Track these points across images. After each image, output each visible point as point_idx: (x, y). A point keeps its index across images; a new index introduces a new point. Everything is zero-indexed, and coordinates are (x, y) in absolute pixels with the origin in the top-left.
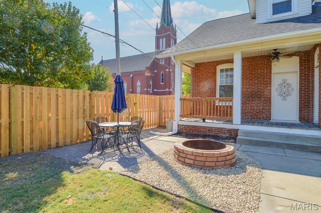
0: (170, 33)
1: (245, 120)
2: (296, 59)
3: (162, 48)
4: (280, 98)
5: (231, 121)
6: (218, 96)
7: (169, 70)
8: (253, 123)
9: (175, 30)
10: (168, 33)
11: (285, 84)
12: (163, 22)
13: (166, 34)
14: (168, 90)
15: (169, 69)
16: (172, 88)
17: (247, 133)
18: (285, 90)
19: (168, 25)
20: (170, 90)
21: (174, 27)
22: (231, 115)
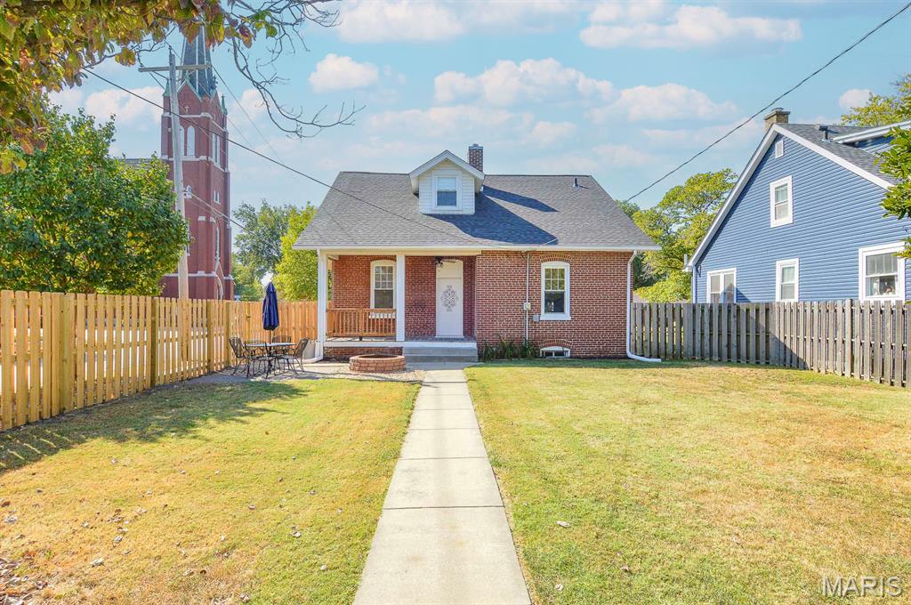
0: (208, 115)
1: (408, 337)
2: (460, 264)
3: (186, 154)
4: (445, 308)
5: (393, 338)
6: (372, 306)
7: (208, 218)
8: (417, 340)
9: (223, 111)
10: (202, 114)
11: (450, 292)
12: (188, 81)
13: (196, 116)
14: (206, 275)
15: (208, 216)
16: (217, 268)
17: (411, 350)
18: (449, 298)
19: (202, 93)
20: (210, 275)
21: (220, 99)
22: (394, 330)
